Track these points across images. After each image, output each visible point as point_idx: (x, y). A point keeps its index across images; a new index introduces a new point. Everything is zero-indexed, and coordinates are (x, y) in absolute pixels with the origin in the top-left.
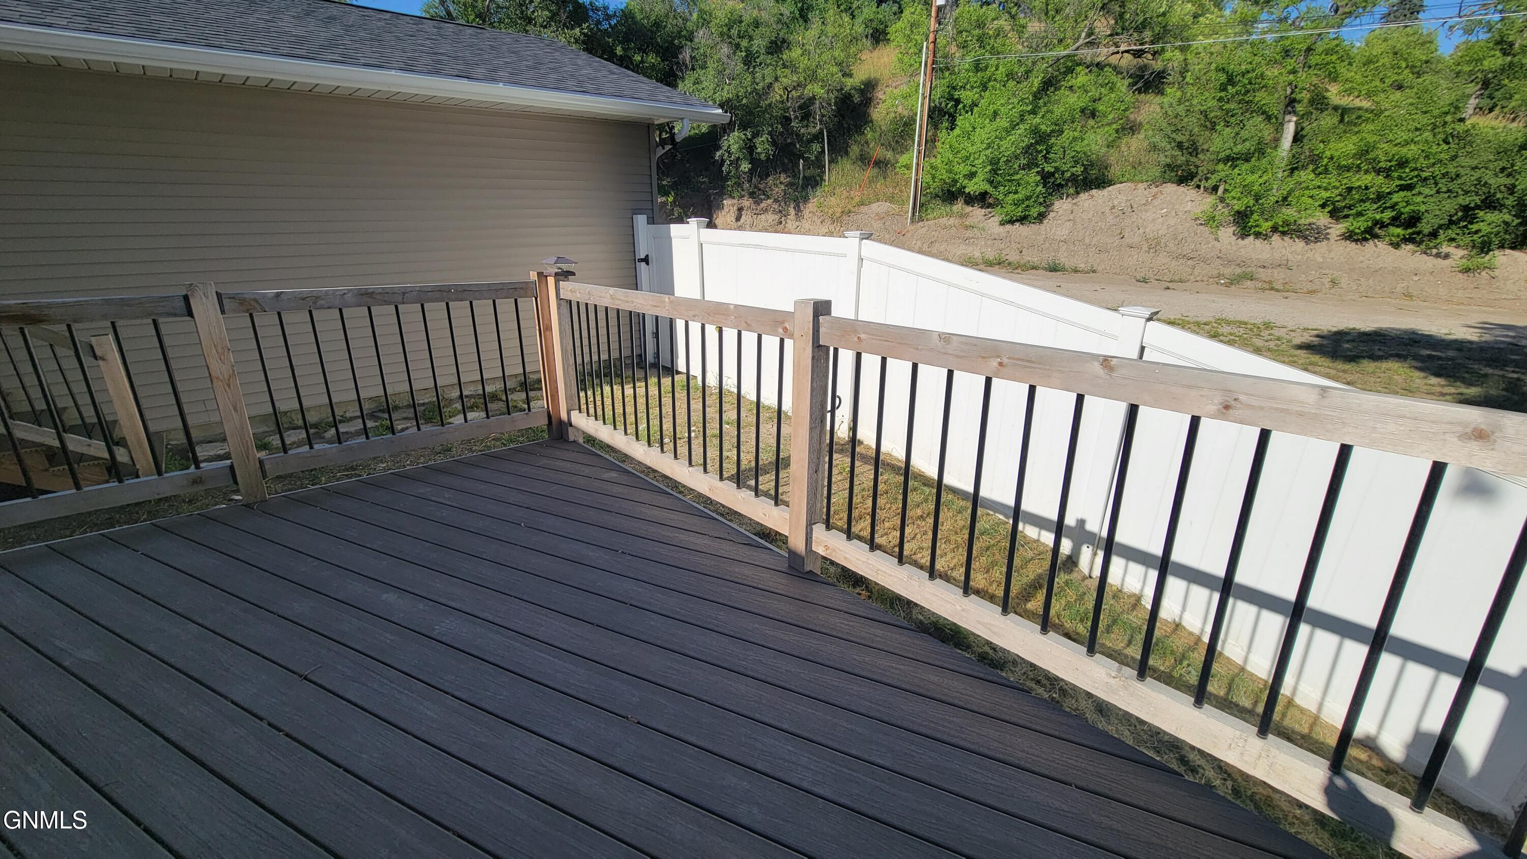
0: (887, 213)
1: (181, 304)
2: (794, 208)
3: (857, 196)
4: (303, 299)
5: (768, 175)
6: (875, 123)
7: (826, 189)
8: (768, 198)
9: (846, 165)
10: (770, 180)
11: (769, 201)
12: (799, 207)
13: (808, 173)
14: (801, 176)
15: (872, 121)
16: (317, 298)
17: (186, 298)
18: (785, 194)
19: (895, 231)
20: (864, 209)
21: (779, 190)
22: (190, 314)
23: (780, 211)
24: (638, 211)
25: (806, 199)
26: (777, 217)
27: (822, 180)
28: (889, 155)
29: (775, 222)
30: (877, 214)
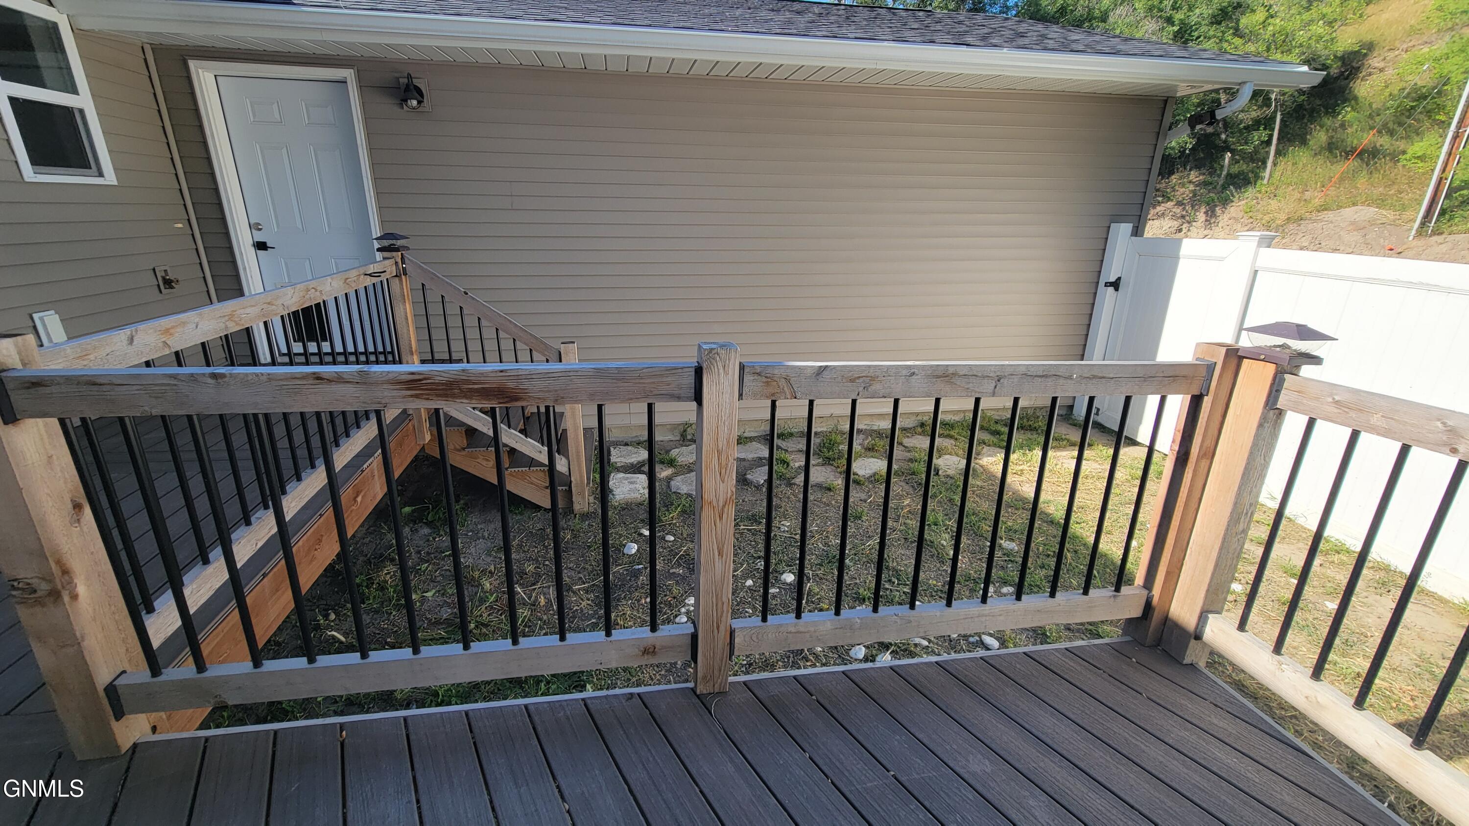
0: (1372, 223)
1: (689, 379)
2: (1206, 213)
3: (1316, 198)
4: (852, 380)
5: (1171, 173)
6: (1360, 100)
7: (1263, 189)
8: (1169, 199)
9: (1300, 156)
10: (1174, 178)
11: (1170, 204)
12: (1213, 211)
13: (1235, 169)
14: (1224, 173)
15: (1356, 98)
16: (873, 379)
17: (699, 372)
18: (1195, 195)
19: (1384, 247)
20: (1329, 215)
21: (1185, 191)
22: (698, 398)
23: (1183, 217)
24: (1118, 218)
25: (1226, 202)
26: (1176, 224)
27: (1257, 177)
28: (1384, 141)
29: (1173, 230)
30: (1352, 223)
